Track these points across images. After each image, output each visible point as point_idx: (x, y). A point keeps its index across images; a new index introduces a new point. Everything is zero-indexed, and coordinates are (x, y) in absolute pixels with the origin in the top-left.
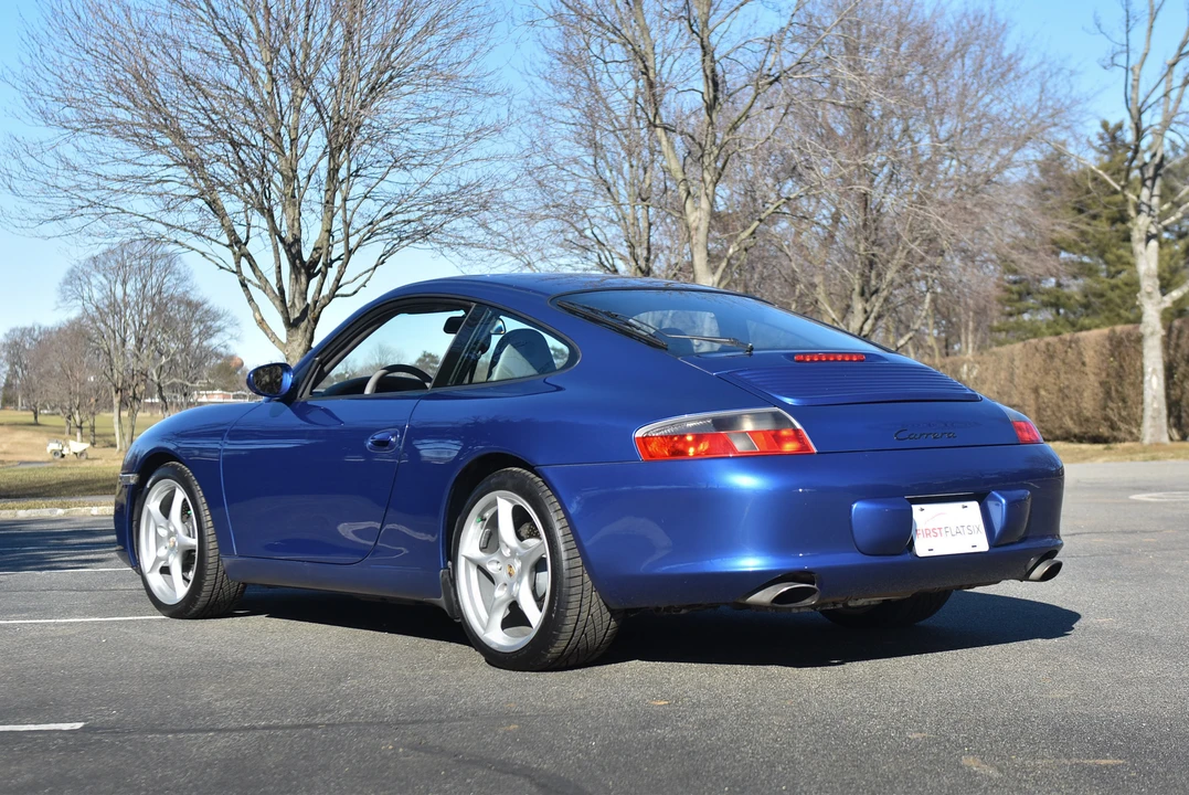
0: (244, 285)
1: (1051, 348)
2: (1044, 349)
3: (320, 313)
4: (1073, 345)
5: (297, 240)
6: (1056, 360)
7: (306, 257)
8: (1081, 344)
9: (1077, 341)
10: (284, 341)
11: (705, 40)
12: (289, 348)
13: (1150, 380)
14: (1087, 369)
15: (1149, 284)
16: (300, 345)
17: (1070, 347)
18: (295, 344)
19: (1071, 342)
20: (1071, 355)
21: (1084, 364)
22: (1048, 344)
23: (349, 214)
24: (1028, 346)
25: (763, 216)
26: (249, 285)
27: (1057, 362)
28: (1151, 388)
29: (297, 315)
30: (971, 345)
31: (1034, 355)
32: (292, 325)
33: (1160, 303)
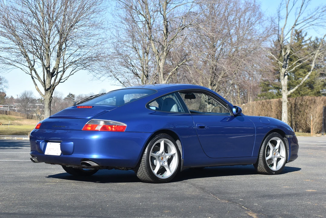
0: (33, 78)
1: (263, 104)
2: (262, 104)
3: (55, 87)
4: (269, 103)
5: (49, 67)
6: (265, 107)
7: (51, 71)
8: (272, 103)
9: (270, 102)
10: (44, 94)
11: (165, 16)
12: (45, 97)
13: (284, 114)
14: (273, 110)
15: (285, 88)
16: (48, 96)
17: (268, 104)
18: (47, 96)
19: (268, 102)
20: (269, 106)
21: (272, 109)
22: (263, 102)
23: (65, 61)
24: (257, 103)
25: (179, 65)
26: (35, 79)
27: (265, 108)
28: (284, 116)
29: (48, 87)
30: (251, 100)
31: (259, 105)
32: (46, 90)
33: (287, 93)
